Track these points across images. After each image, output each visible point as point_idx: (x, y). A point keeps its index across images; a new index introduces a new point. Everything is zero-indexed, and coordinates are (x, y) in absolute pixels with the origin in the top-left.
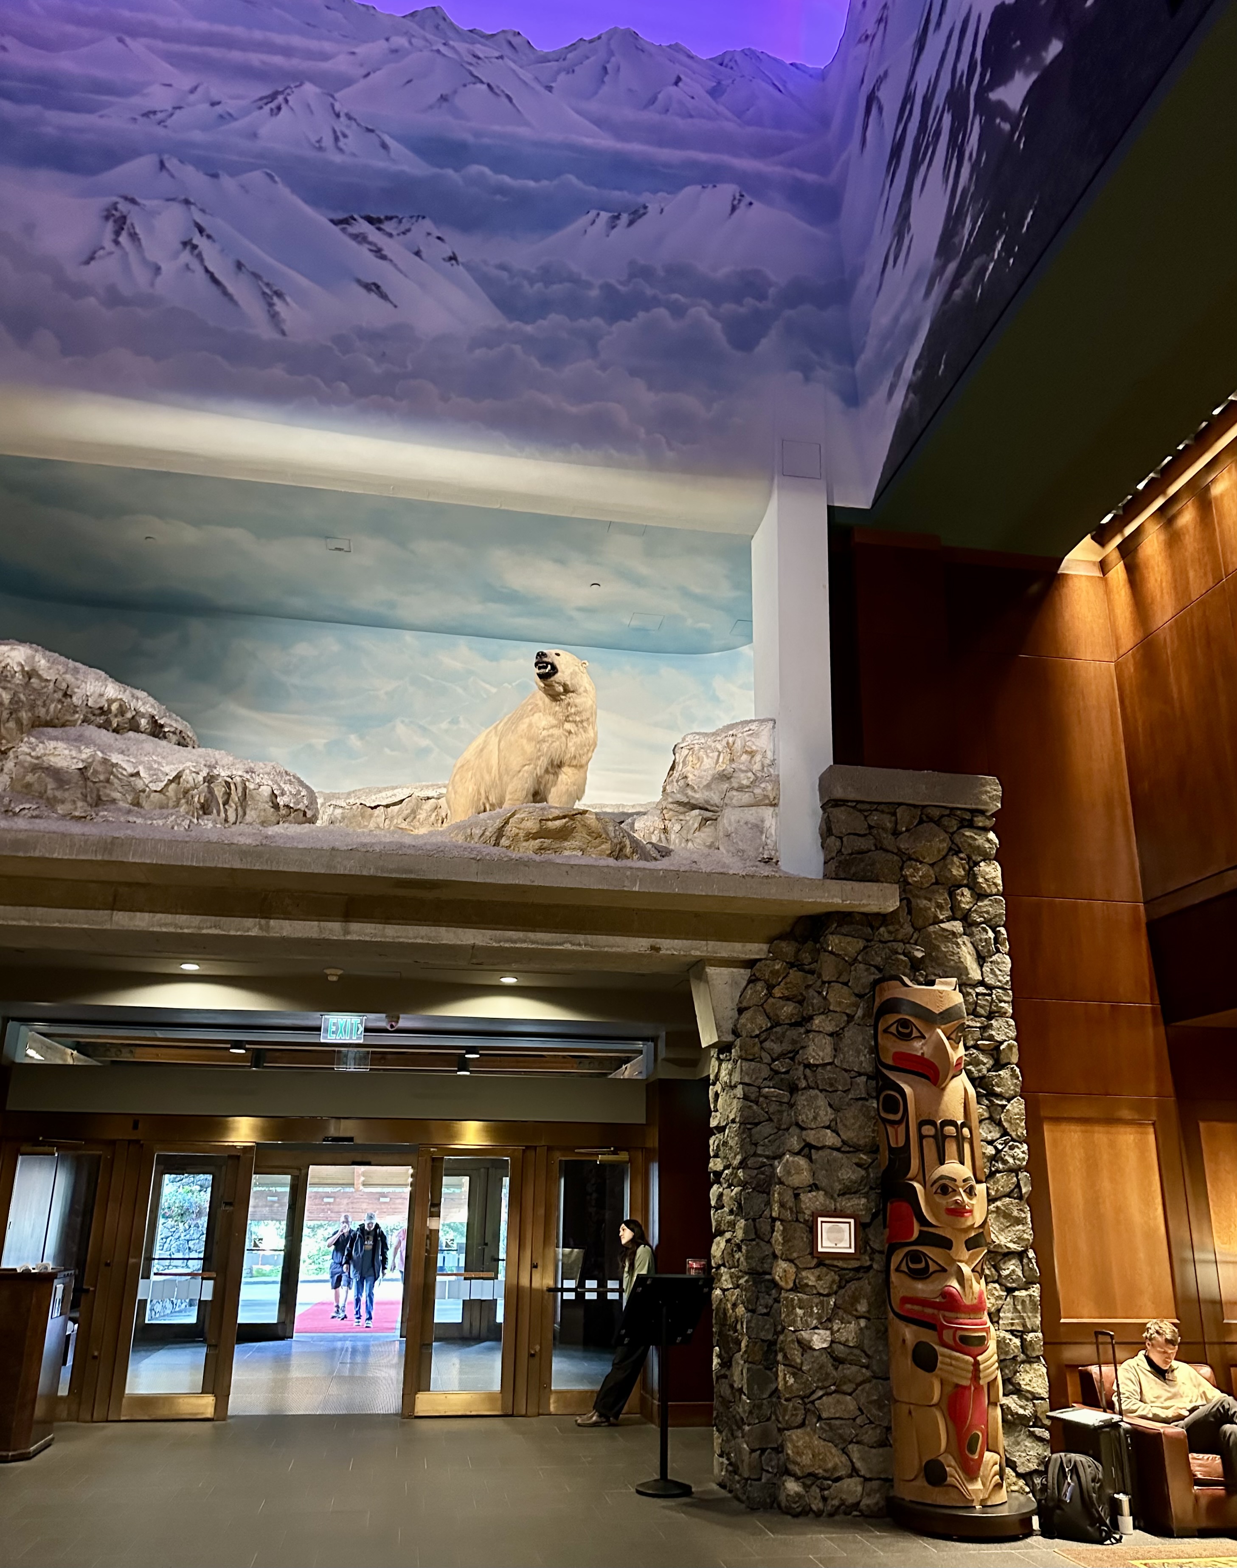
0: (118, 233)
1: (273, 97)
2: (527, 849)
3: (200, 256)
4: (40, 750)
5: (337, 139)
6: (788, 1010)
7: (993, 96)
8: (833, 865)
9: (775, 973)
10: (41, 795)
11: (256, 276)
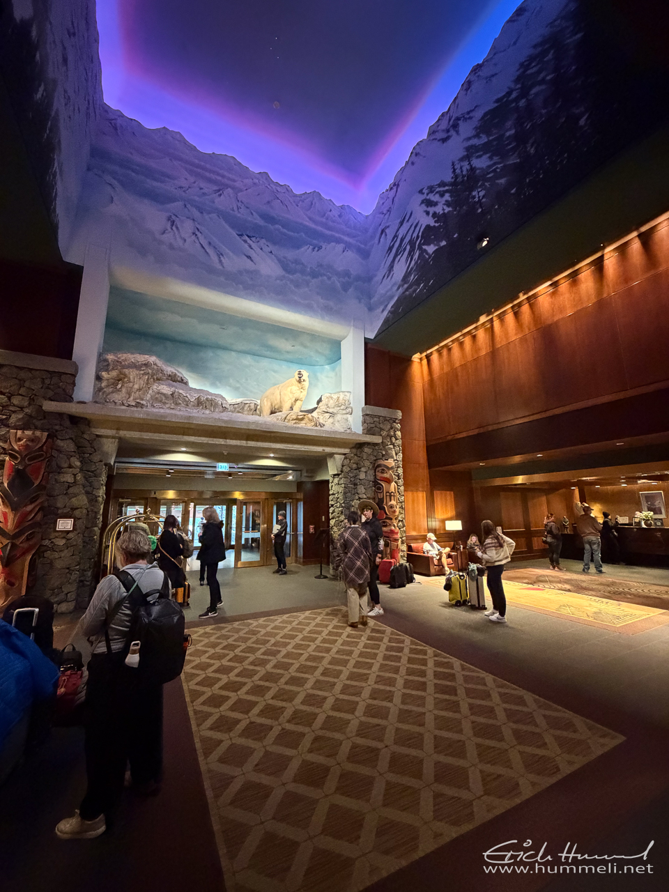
0: (172, 225)
1: (219, 190)
2: (291, 423)
3: (198, 238)
4: (160, 388)
5: (238, 209)
6: (355, 466)
7: (424, 247)
8: (365, 431)
9: (352, 457)
10: (161, 401)
11: (214, 247)
